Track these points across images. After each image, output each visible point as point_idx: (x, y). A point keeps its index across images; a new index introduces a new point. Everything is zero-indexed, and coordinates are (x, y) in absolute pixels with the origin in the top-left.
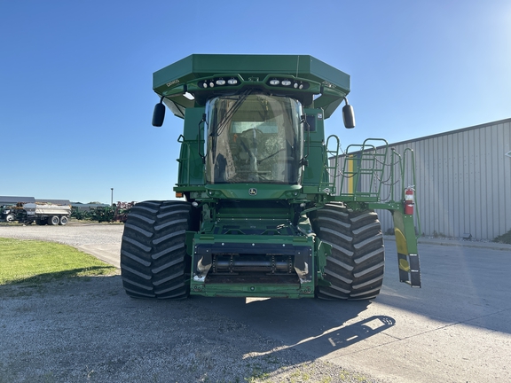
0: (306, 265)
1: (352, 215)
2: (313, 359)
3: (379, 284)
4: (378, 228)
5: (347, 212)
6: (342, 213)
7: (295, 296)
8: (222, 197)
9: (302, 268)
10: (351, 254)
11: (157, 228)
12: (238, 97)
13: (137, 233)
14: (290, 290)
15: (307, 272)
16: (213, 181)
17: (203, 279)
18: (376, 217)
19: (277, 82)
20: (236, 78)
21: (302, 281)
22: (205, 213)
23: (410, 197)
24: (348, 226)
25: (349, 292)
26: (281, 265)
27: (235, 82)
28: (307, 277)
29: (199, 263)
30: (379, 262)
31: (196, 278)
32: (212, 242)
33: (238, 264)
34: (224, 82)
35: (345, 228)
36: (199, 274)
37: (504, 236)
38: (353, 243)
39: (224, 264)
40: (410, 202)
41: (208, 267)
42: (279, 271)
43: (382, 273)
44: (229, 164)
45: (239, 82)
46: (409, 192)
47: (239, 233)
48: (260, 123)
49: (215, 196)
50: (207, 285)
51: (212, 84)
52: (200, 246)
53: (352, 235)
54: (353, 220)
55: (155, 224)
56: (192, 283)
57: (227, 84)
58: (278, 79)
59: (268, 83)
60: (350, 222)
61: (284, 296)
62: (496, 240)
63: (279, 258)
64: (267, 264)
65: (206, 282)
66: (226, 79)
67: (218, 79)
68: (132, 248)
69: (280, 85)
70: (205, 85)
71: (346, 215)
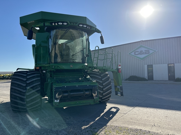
0: (96, 92)
1: (101, 74)
2: (105, 125)
3: (110, 96)
4: (109, 78)
5: (99, 73)
6: (97, 73)
7: (93, 104)
8: (59, 68)
9: (95, 94)
10: (102, 87)
11: (28, 82)
12: (66, 30)
13: (18, 85)
14: (90, 102)
15: (96, 94)
16: (53, 62)
17: (58, 101)
18: (107, 74)
19: (81, 26)
20: (67, 22)
21: (95, 98)
22: (48, 75)
23: (120, 67)
24: (100, 77)
25: (101, 100)
26: (87, 93)
27: (66, 24)
28: (96, 96)
29: (57, 95)
30: (110, 89)
31: (56, 101)
32: (61, 86)
33: (72, 94)
34: (61, 24)
35: (99, 78)
36: (57, 99)
37: (128, 78)
38: (102, 83)
39: (66, 94)
40: (120, 69)
41: (60, 96)
42: (86, 95)
43: (111, 93)
44: (59, 57)
45: (68, 24)
46: (119, 66)
47: (70, 82)
48: (67, 40)
49: (55, 68)
50: (60, 103)
51: (56, 24)
52: (56, 88)
53: (102, 80)
54: (102, 75)
55: (27, 80)
56: (54, 103)
57: (63, 24)
58: (82, 24)
59: (79, 26)
60: (100, 76)
61: (89, 104)
62: (126, 80)
63: (86, 90)
64: (82, 93)
65: (59, 102)
66: (63, 22)
67: (59, 22)
68: (16, 91)
69: (83, 27)
70: (53, 24)
71: (99, 74)
